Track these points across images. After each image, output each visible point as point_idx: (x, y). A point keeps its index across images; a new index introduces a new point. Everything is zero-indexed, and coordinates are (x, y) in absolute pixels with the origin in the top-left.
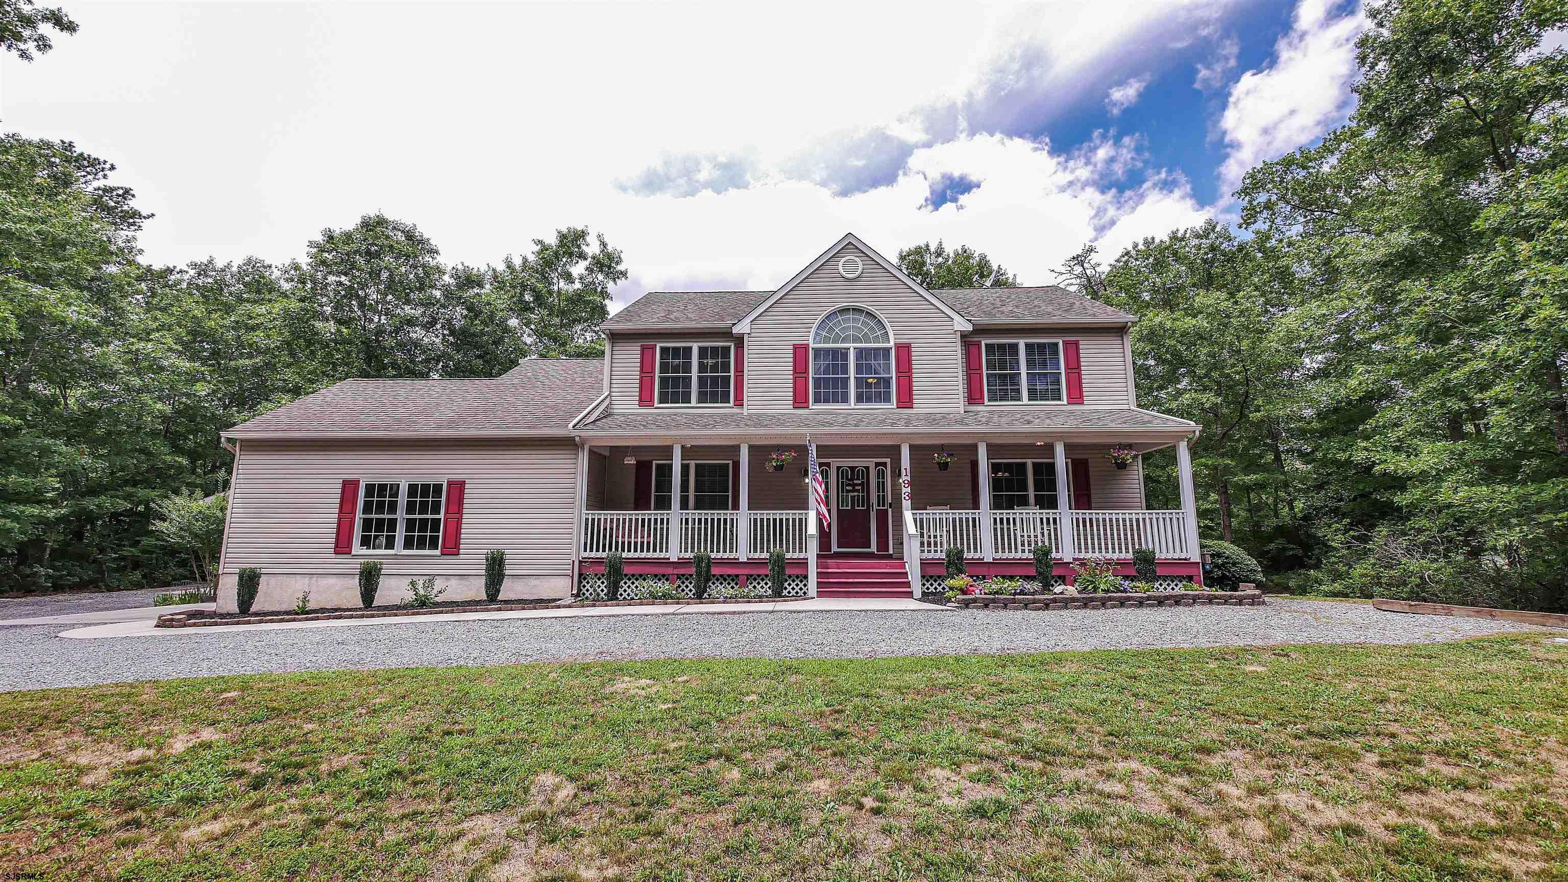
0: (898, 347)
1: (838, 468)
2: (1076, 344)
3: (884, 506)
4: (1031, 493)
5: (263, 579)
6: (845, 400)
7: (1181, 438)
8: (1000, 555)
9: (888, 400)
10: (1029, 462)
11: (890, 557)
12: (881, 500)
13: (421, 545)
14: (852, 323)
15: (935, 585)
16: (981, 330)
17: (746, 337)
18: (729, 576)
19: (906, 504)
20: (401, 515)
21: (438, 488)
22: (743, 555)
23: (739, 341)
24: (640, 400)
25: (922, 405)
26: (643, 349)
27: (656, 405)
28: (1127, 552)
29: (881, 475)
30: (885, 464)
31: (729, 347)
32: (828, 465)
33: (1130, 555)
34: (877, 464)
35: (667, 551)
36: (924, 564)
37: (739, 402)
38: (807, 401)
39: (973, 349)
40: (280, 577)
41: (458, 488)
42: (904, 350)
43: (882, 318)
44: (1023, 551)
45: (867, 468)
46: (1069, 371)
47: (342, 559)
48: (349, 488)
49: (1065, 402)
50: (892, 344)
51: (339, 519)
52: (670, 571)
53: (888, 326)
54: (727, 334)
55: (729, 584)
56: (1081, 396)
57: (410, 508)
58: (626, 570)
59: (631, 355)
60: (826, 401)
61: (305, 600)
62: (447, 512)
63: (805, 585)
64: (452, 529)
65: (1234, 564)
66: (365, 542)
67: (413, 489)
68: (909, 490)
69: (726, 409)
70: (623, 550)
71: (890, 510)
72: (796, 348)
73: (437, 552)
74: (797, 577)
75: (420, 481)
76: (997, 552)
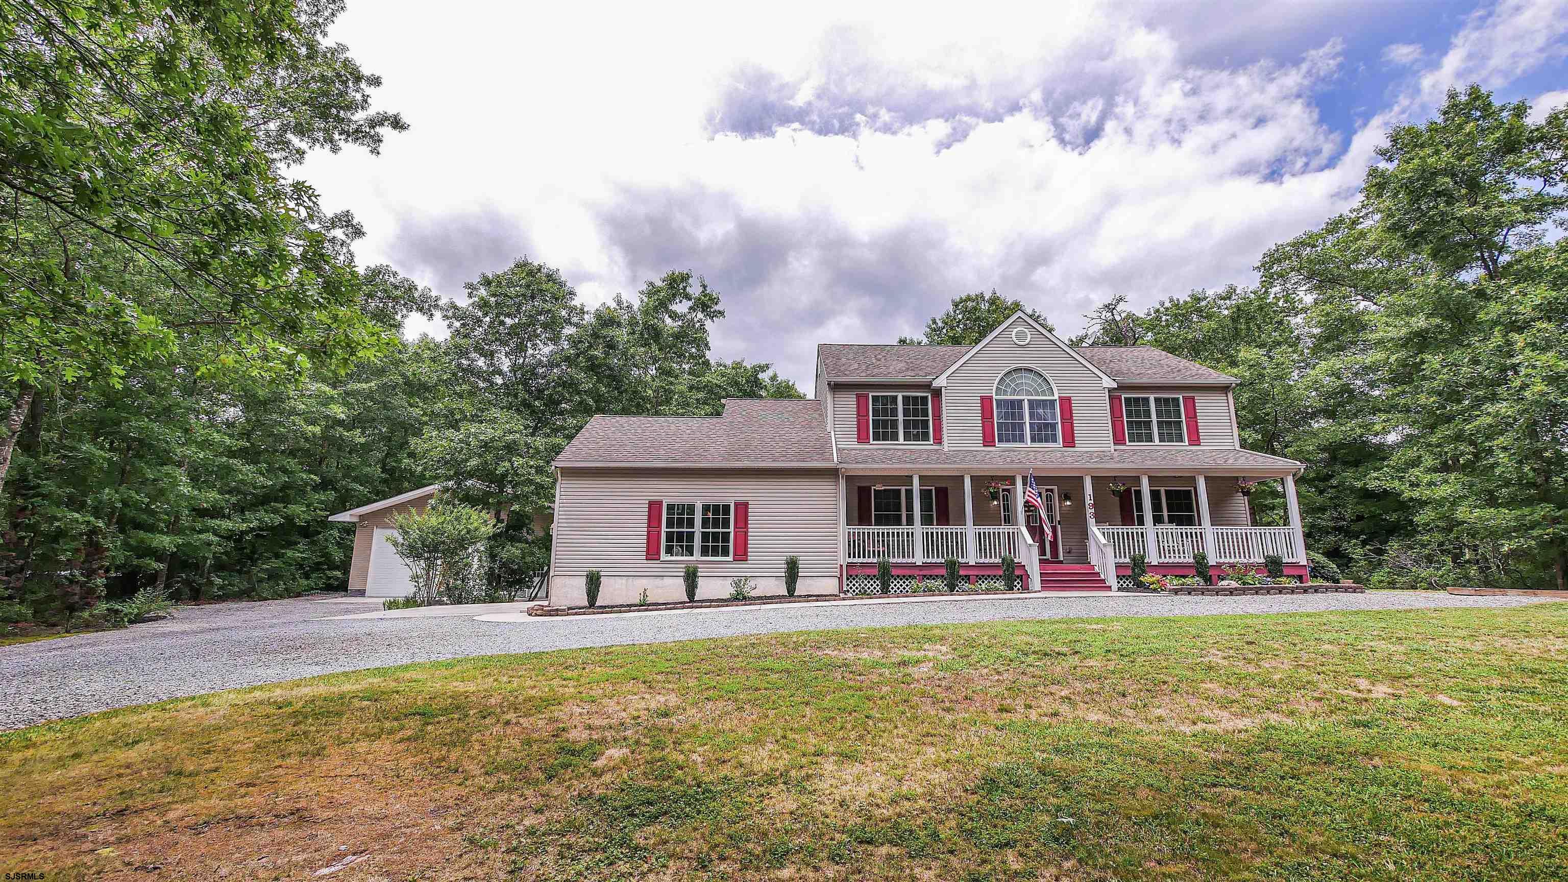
0: (1061, 399)
2: (1193, 399)
4: (1165, 513)
5: (602, 579)
6: (1022, 439)
7: (1288, 473)
8: (1163, 560)
9: (1055, 440)
10: (1162, 490)
12: (1051, 519)
13: (715, 552)
14: (1027, 380)
15: (1127, 582)
16: (1122, 388)
17: (943, 389)
18: (970, 575)
19: (1091, 522)
20: (698, 529)
21: (726, 508)
22: (972, 560)
23: (937, 393)
24: (859, 438)
25: (1081, 447)
26: (858, 396)
27: (871, 442)
28: (1259, 557)
29: (1049, 499)
30: (1051, 491)
31: (927, 397)
33: (1261, 559)
34: (1047, 490)
35: (913, 557)
36: (1118, 566)
37: (938, 440)
38: (994, 441)
39: (1116, 401)
40: (615, 579)
41: (743, 508)
42: (1066, 403)
43: (1048, 376)
44: (1170, 557)
46: (1190, 420)
47: (653, 564)
48: (654, 507)
49: (1187, 444)
50: (1056, 397)
51: (648, 532)
52: (916, 572)
53: (1052, 383)
54: (927, 386)
55: (970, 581)
56: (1199, 439)
57: (705, 523)
58: (894, 572)
59: (849, 401)
60: (1008, 441)
61: (645, 596)
62: (736, 527)
63: (1031, 580)
64: (740, 541)
65: (1323, 567)
66: (669, 550)
67: (706, 508)
68: (1093, 510)
69: (928, 445)
71: (1058, 526)
72: (982, 398)
73: (730, 558)
74: (1018, 577)
75: (712, 501)
76: (1160, 557)
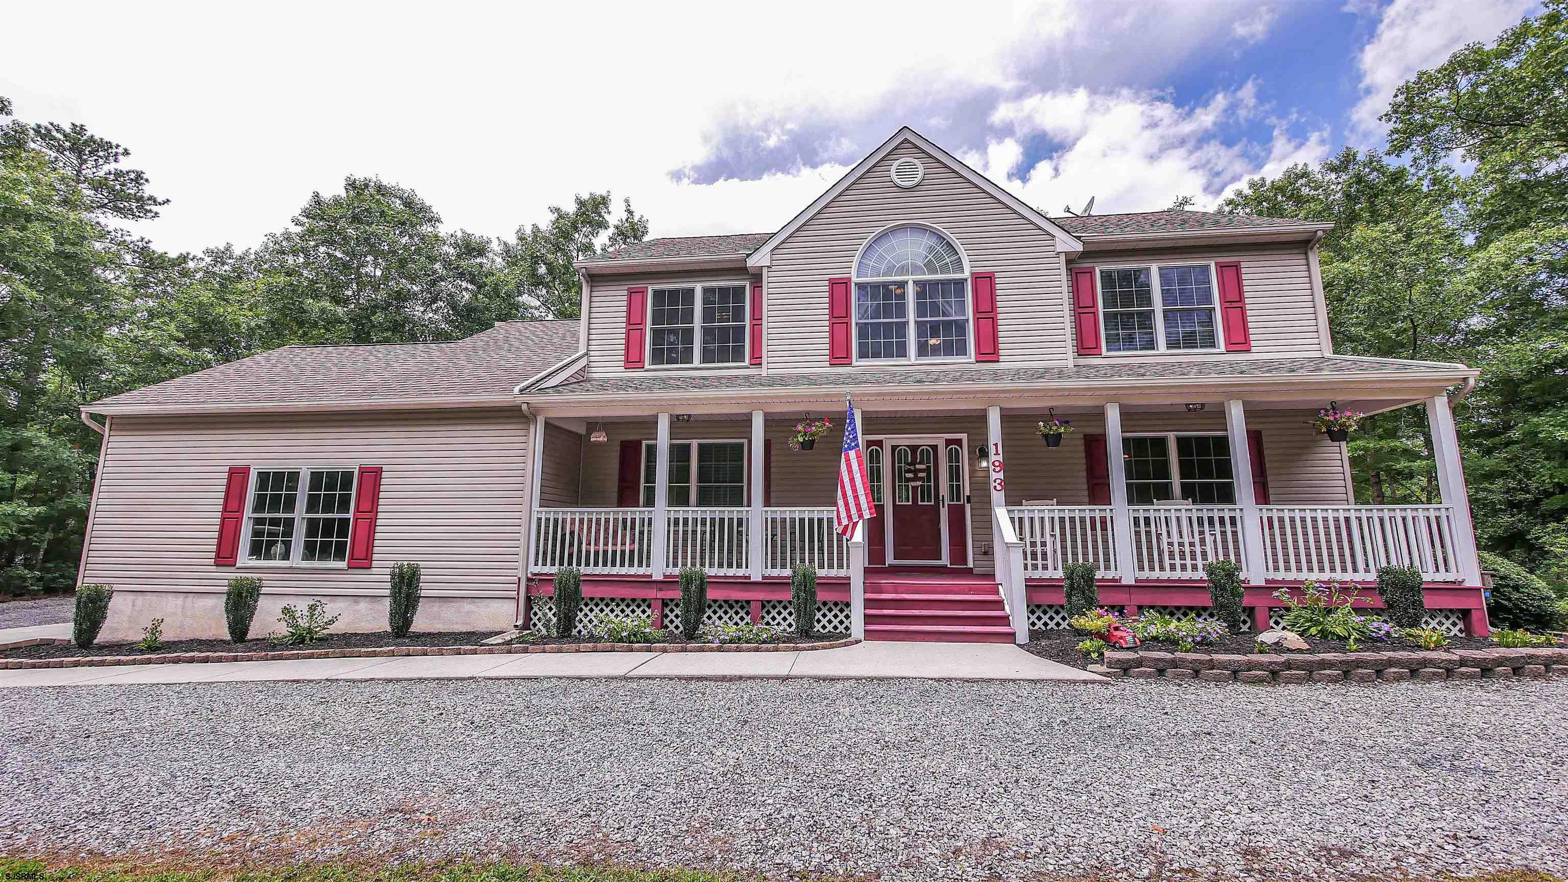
0: (976, 277)
1: (894, 448)
2: (1237, 267)
3: (958, 499)
4: (1176, 481)
5: (113, 599)
6: (902, 353)
7: (1436, 391)
8: (1146, 574)
9: (963, 351)
10: (1171, 436)
11: (969, 573)
12: (956, 491)
13: (325, 552)
14: (912, 247)
15: (1045, 618)
16: (1092, 253)
17: (765, 271)
18: (737, 602)
19: (997, 497)
20: (300, 514)
21: (347, 477)
22: (756, 570)
23: (756, 278)
24: (627, 361)
25: (1013, 359)
26: (631, 293)
27: (647, 366)
28: (1367, 570)
29: (954, 457)
30: (959, 442)
31: (744, 287)
32: (880, 443)
33: (1372, 577)
34: (949, 442)
35: (648, 565)
36: (1032, 586)
37: (757, 360)
38: (848, 355)
39: (1084, 280)
40: (149, 597)
41: (373, 476)
42: (985, 283)
43: (953, 239)
45: (935, 448)
46: (1228, 305)
47: (223, 572)
48: (237, 476)
49: (1223, 348)
50: (967, 274)
51: (223, 519)
52: (651, 593)
53: (961, 249)
54: (741, 270)
55: (737, 613)
56: (1247, 341)
57: (312, 505)
58: (586, 591)
59: (615, 301)
60: (876, 355)
61: (155, 630)
62: (357, 510)
63: (847, 617)
64: (362, 532)
65: (1516, 588)
66: (256, 550)
67: (316, 477)
68: (1001, 475)
69: (740, 369)
70: (579, 564)
71: (968, 507)
72: (833, 283)
73: (344, 565)
74: (836, 604)
75: (326, 466)
76: (1141, 568)
